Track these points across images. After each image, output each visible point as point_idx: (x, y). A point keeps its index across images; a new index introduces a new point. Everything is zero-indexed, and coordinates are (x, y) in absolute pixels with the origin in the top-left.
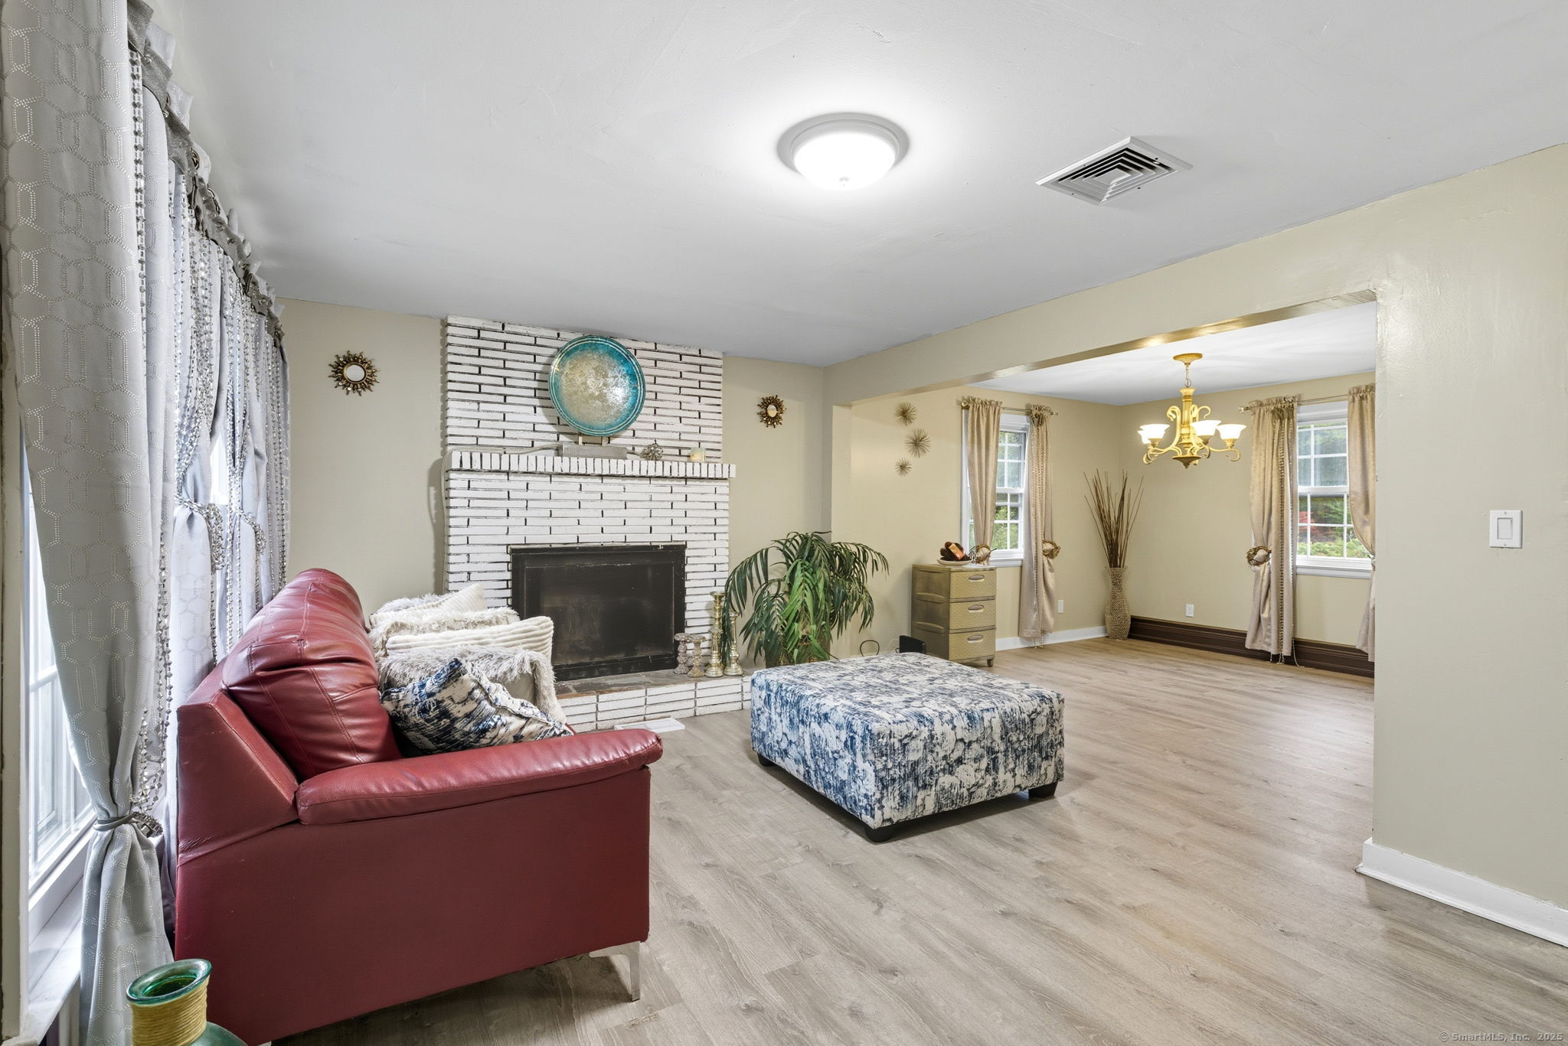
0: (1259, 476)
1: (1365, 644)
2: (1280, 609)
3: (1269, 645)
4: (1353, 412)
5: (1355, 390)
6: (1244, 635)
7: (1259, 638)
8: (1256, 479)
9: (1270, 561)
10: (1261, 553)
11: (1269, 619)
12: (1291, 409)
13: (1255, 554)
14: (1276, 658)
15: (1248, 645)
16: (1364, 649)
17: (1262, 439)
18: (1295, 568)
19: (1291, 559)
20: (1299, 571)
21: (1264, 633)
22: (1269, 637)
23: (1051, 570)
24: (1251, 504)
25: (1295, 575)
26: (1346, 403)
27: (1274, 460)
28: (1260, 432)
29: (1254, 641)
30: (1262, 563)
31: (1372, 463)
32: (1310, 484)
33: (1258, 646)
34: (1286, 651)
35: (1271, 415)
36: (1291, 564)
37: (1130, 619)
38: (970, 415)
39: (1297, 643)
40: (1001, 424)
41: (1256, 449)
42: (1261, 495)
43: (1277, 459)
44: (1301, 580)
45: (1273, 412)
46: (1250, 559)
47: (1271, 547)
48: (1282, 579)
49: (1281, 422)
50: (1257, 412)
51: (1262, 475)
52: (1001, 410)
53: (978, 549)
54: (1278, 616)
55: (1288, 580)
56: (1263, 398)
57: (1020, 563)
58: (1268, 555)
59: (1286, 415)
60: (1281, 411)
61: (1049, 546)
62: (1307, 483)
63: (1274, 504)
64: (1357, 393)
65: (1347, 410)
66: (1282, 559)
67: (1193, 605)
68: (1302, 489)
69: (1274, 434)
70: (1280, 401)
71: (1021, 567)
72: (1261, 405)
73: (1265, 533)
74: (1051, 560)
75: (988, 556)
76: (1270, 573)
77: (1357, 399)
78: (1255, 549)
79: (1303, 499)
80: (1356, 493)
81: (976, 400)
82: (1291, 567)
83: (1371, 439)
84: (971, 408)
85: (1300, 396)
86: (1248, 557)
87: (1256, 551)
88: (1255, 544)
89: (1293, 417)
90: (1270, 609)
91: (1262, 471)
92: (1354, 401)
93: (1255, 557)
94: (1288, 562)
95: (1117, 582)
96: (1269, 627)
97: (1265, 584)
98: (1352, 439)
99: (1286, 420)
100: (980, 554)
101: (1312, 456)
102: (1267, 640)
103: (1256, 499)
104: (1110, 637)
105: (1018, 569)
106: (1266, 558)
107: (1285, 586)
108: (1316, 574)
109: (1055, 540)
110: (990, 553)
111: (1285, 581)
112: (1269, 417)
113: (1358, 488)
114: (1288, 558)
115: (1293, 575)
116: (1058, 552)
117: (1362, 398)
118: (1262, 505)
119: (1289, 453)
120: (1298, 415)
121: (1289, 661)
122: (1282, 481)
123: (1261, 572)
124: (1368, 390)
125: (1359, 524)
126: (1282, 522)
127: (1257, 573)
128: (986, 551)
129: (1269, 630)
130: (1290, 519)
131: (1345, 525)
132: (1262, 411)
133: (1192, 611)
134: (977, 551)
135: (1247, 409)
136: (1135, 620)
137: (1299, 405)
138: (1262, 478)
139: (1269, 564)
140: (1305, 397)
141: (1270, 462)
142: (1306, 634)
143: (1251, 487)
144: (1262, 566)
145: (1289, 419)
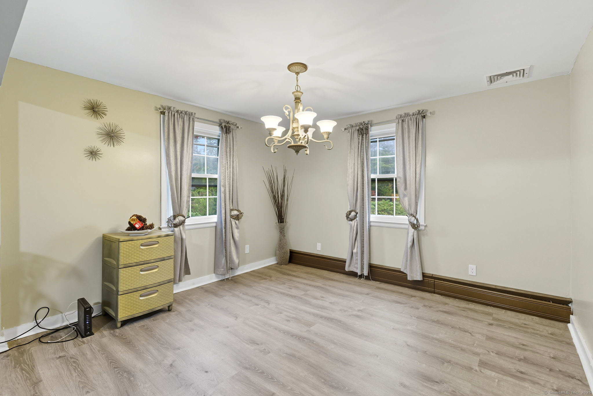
0: (352, 169)
1: (406, 268)
2: (362, 247)
3: (357, 268)
4: (398, 129)
5: (399, 116)
6: (345, 262)
7: (352, 264)
8: (350, 171)
9: (357, 218)
10: (353, 214)
11: (357, 252)
12: (367, 129)
13: (350, 214)
14: (361, 276)
15: (347, 269)
16: (405, 272)
17: (353, 147)
18: (370, 222)
19: (367, 217)
20: (372, 224)
21: (354, 261)
22: (357, 263)
23: (237, 228)
24: (348, 185)
25: (370, 226)
26: (394, 125)
27: (359, 158)
28: (352, 143)
29: (349, 266)
30: (353, 220)
31: (408, 159)
32: (377, 173)
33: (353, 269)
34: (366, 273)
35: (357, 132)
36: (367, 220)
37: (289, 253)
38: (166, 118)
39: (371, 266)
40: (195, 130)
41: (350, 152)
42: (353, 180)
43: (360, 158)
44: (373, 229)
45: (358, 130)
46: (347, 217)
47: (358, 211)
48: (363, 229)
49: (362, 136)
50: (350, 131)
51: (353, 167)
52: (195, 120)
53: (175, 217)
54: (362, 251)
55: (366, 230)
56: (353, 123)
57: (214, 225)
58: (356, 215)
59: (365, 132)
60: (362, 129)
61: (235, 213)
62: (375, 173)
63: (359, 185)
64: (401, 117)
65: (395, 129)
66: (363, 217)
67: (320, 244)
68: (373, 176)
69: (359, 144)
70: (362, 124)
71: (216, 227)
72: (352, 126)
73: (354, 202)
74: (237, 222)
75: (184, 222)
76: (357, 225)
77: (400, 121)
78: (350, 211)
79: (373, 180)
80: (400, 178)
81: (172, 109)
82: (368, 222)
83: (407, 144)
84: (166, 114)
85: (372, 121)
86: (347, 216)
87: (350, 212)
88: (350, 209)
89: (368, 133)
90: (357, 247)
91: (353, 165)
92: (399, 123)
93: (350, 216)
94: (366, 219)
95: (282, 231)
96: (357, 258)
97: (355, 232)
98: (398, 146)
99: (365, 135)
100: (177, 221)
101: (378, 157)
102: (356, 266)
103: (350, 182)
104: (280, 263)
105: (214, 228)
106: (355, 217)
107: (365, 232)
108: (381, 226)
109: (240, 209)
110: (185, 220)
111: (365, 230)
112: (356, 133)
113: (401, 175)
114: (366, 217)
115: (369, 226)
116: (242, 216)
117: (403, 121)
118: (353, 185)
119: (366, 155)
120: (371, 133)
121: (367, 278)
122: (363, 171)
123: (353, 225)
124: (406, 116)
125: (401, 196)
126: (363, 195)
127: (351, 225)
128: (181, 218)
129: (357, 260)
130: (367, 193)
131: (394, 197)
132: (353, 130)
133: (320, 247)
134: (174, 219)
135: (345, 129)
136: (292, 252)
137: (371, 126)
138: (353, 169)
139: (357, 220)
140: (374, 122)
141: (357, 160)
142: (376, 262)
143: (348, 175)
144: (354, 221)
145: (366, 135)
